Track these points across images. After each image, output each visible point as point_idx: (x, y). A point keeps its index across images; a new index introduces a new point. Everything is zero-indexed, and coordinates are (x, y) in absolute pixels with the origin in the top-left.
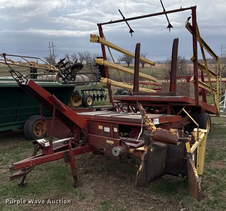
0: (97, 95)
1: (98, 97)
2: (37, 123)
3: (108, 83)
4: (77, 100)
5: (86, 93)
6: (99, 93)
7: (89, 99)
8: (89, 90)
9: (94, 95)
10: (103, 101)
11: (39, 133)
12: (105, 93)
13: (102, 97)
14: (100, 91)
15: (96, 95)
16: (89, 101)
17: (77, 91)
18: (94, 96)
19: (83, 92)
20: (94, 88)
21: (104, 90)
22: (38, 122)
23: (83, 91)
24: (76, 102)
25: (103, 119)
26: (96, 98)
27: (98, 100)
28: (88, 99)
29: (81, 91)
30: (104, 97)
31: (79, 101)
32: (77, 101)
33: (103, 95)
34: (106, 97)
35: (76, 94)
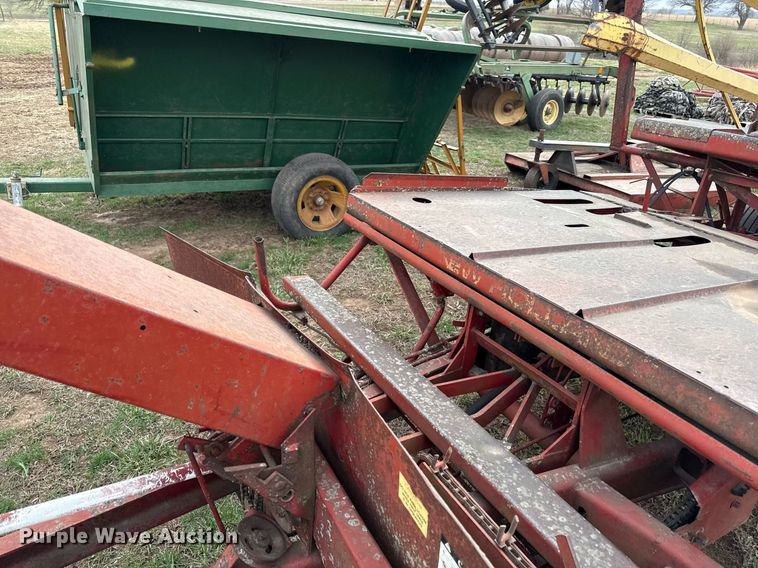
0: (581, 96)
1: (580, 102)
2: (312, 182)
3: (627, 48)
4: (511, 107)
5: (547, 86)
6: (587, 90)
7: (552, 105)
8: (557, 78)
9: (569, 95)
10: (594, 117)
11: (321, 218)
12: (607, 92)
13: (593, 103)
14: (593, 83)
15: (575, 97)
16: (547, 113)
17: (519, 75)
18: (569, 99)
19: (539, 80)
20: (575, 72)
21: (605, 82)
22: (320, 179)
23: (538, 78)
24: (506, 110)
25: (516, 305)
26: (573, 105)
27: (578, 111)
28: (547, 106)
29: (533, 76)
30: (599, 104)
31: (515, 108)
32: (510, 110)
33: (599, 97)
34: (606, 105)
35: (512, 86)
